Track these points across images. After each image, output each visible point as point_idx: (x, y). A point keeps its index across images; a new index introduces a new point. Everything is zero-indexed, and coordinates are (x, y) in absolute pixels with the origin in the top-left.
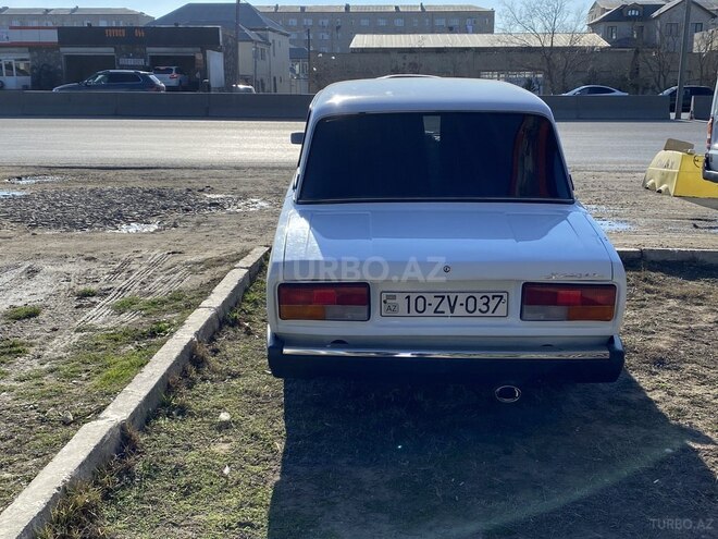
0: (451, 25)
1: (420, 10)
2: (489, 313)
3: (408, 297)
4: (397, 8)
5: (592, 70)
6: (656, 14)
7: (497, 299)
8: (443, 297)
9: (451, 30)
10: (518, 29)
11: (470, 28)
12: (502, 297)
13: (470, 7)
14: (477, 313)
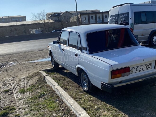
0: (16, 20)
1: (8, 17)
2: (149, 69)
3: (135, 68)
4: (2, 17)
5: (54, 27)
6: (61, 15)
7: (150, 65)
8: (141, 67)
9: (16, 21)
10: (37, 19)
11: (21, 20)
12: (150, 64)
13: (20, 16)
14: (147, 69)
